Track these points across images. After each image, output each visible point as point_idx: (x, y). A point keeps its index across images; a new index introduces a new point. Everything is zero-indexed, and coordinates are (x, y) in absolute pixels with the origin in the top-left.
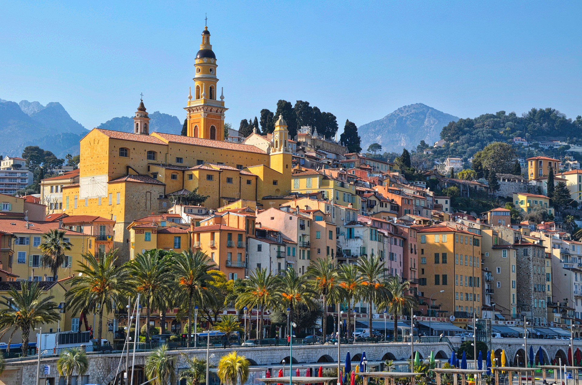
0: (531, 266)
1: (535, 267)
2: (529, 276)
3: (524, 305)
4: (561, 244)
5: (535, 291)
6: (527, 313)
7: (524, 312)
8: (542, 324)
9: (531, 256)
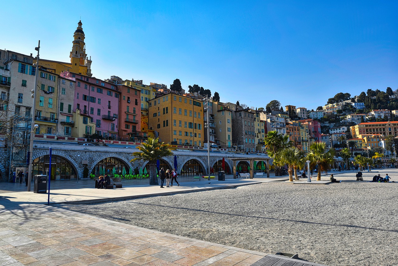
0: (243, 122)
1: (246, 122)
2: (242, 126)
3: (240, 142)
4: (272, 117)
5: (246, 134)
6: (241, 145)
7: (240, 145)
8: (252, 152)
9: (243, 116)
